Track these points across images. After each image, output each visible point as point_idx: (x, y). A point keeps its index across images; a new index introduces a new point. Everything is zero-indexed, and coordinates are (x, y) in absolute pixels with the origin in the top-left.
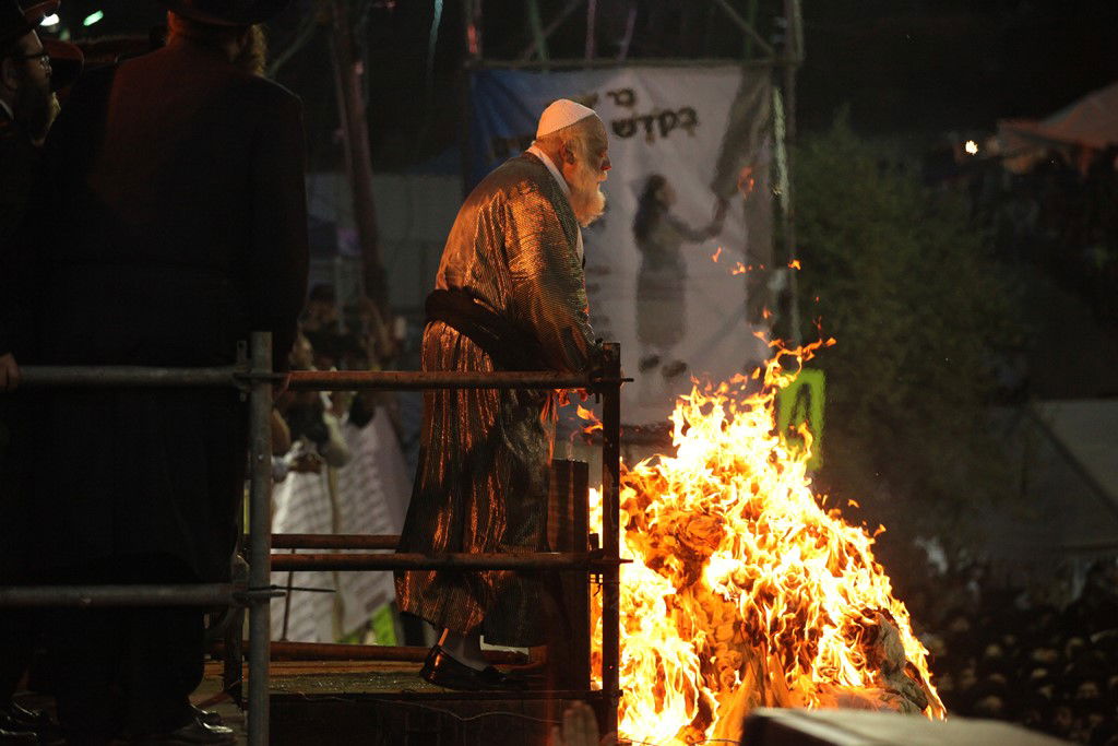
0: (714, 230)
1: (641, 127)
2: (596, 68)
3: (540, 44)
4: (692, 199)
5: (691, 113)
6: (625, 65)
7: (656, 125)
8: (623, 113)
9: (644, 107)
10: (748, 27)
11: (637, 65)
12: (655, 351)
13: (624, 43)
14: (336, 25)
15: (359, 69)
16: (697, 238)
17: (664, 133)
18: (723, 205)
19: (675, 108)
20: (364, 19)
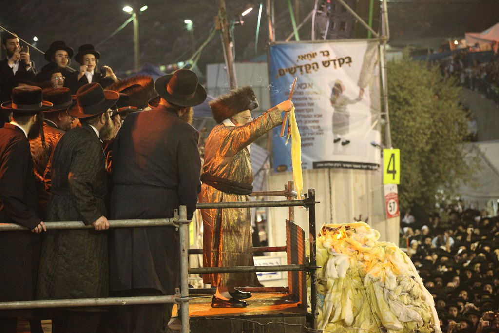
0: (359, 99)
1: (332, 63)
2: (315, 43)
3: (296, 33)
4: (351, 88)
5: (350, 58)
6: (326, 42)
7: (337, 63)
8: (326, 59)
9: (333, 56)
10: (369, 27)
11: (330, 42)
12: (339, 136)
13: (326, 32)
14: (223, 30)
15: (231, 45)
16: (352, 102)
17: (340, 65)
18: (362, 90)
19: (344, 57)
20: (233, 27)
